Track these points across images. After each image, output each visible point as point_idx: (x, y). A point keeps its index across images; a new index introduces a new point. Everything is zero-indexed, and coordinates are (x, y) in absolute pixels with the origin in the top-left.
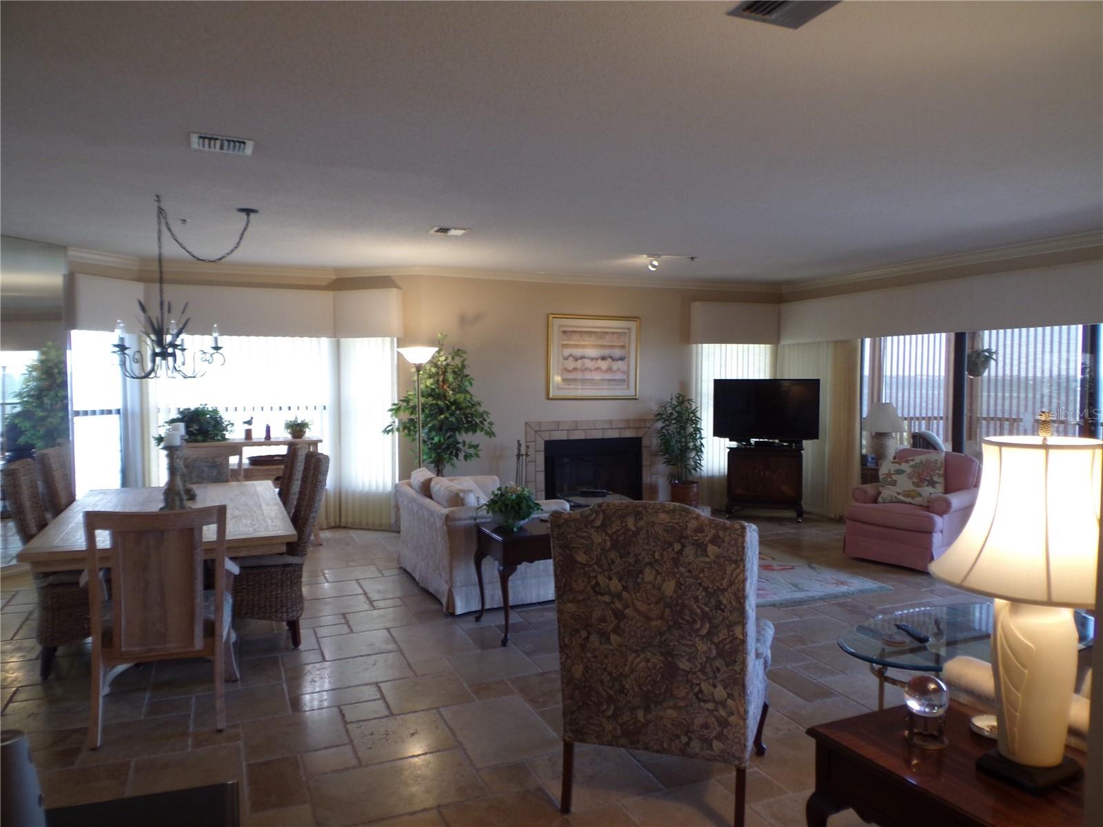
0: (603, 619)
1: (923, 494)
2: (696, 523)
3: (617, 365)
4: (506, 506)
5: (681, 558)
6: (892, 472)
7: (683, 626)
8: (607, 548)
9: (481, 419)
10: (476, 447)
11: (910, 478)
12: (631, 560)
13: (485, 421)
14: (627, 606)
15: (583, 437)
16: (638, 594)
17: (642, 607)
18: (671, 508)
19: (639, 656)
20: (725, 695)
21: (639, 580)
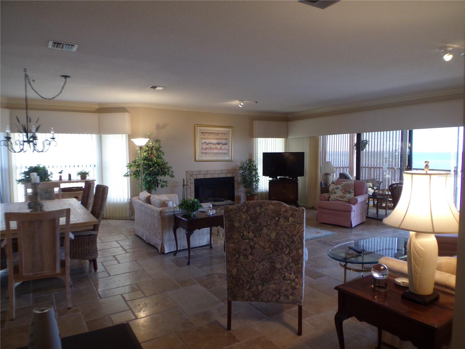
0: (246, 250)
1: (346, 197)
2: (285, 209)
3: (223, 147)
4: (188, 206)
5: (279, 223)
6: (334, 188)
7: (278, 250)
8: (248, 220)
9: (168, 170)
10: (166, 182)
11: (341, 191)
12: (258, 224)
13: (170, 170)
14: (255, 244)
15: (210, 177)
16: (260, 239)
17: (262, 244)
18: (275, 203)
19: (260, 264)
20: (295, 277)
21: (261, 233)
